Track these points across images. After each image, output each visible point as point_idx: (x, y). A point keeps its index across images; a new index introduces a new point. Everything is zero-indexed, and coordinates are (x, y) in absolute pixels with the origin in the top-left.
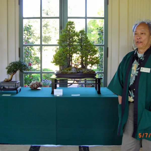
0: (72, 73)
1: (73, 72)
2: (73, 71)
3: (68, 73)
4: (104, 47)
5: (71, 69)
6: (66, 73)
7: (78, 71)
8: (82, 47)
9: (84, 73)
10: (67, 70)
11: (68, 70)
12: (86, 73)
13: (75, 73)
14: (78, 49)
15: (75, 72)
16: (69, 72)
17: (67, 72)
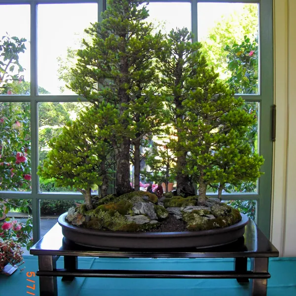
0: (133, 228)
1: (141, 220)
2: (140, 214)
3: (115, 229)
4: (258, 104)
5: (130, 207)
6: (106, 228)
7: (165, 215)
8: (183, 103)
9: (192, 229)
10: (112, 214)
11: (117, 214)
12: (199, 228)
13: (147, 227)
14: (166, 114)
15: (147, 221)
16: (120, 222)
17: (111, 224)
